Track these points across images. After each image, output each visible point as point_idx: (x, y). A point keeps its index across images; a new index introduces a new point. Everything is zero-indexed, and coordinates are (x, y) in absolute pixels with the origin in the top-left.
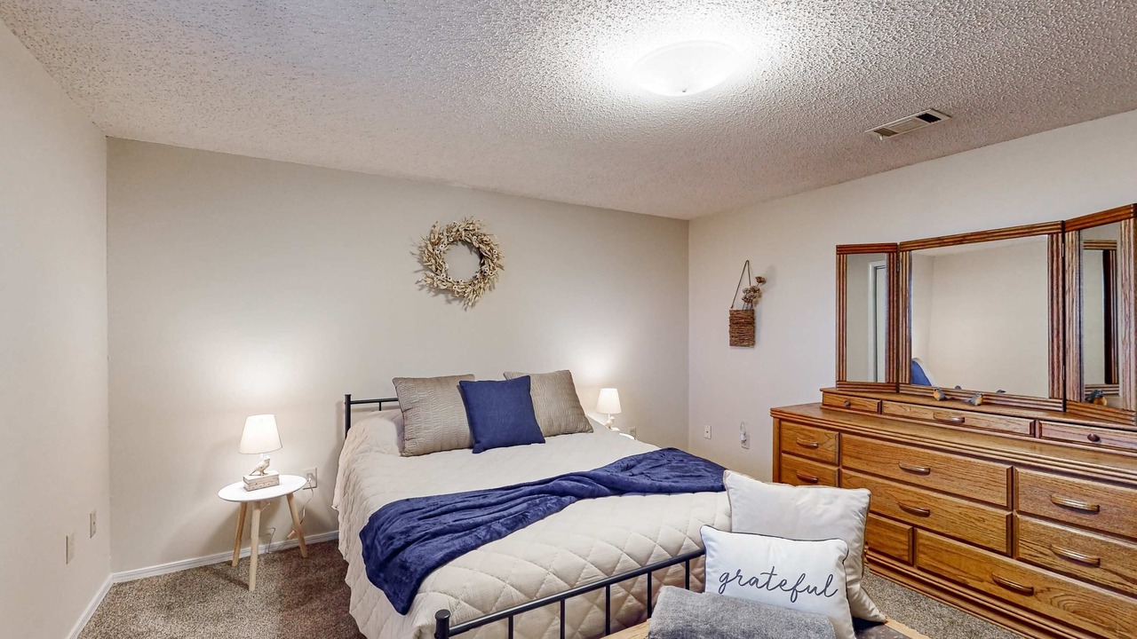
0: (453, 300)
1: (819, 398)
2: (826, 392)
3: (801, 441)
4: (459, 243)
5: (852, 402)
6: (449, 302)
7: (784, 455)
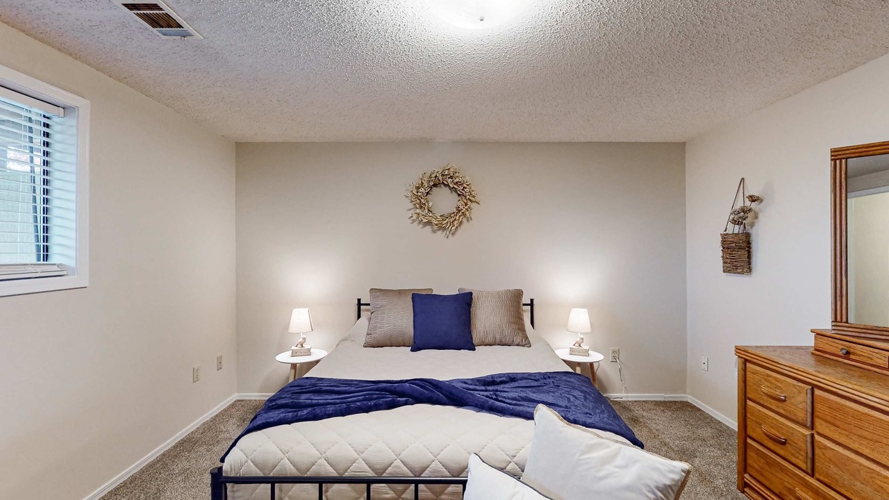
0: (438, 230)
1: (810, 341)
2: (819, 334)
3: (764, 389)
4: (442, 185)
5: (851, 350)
6: (434, 231)
7: (749, 403)
